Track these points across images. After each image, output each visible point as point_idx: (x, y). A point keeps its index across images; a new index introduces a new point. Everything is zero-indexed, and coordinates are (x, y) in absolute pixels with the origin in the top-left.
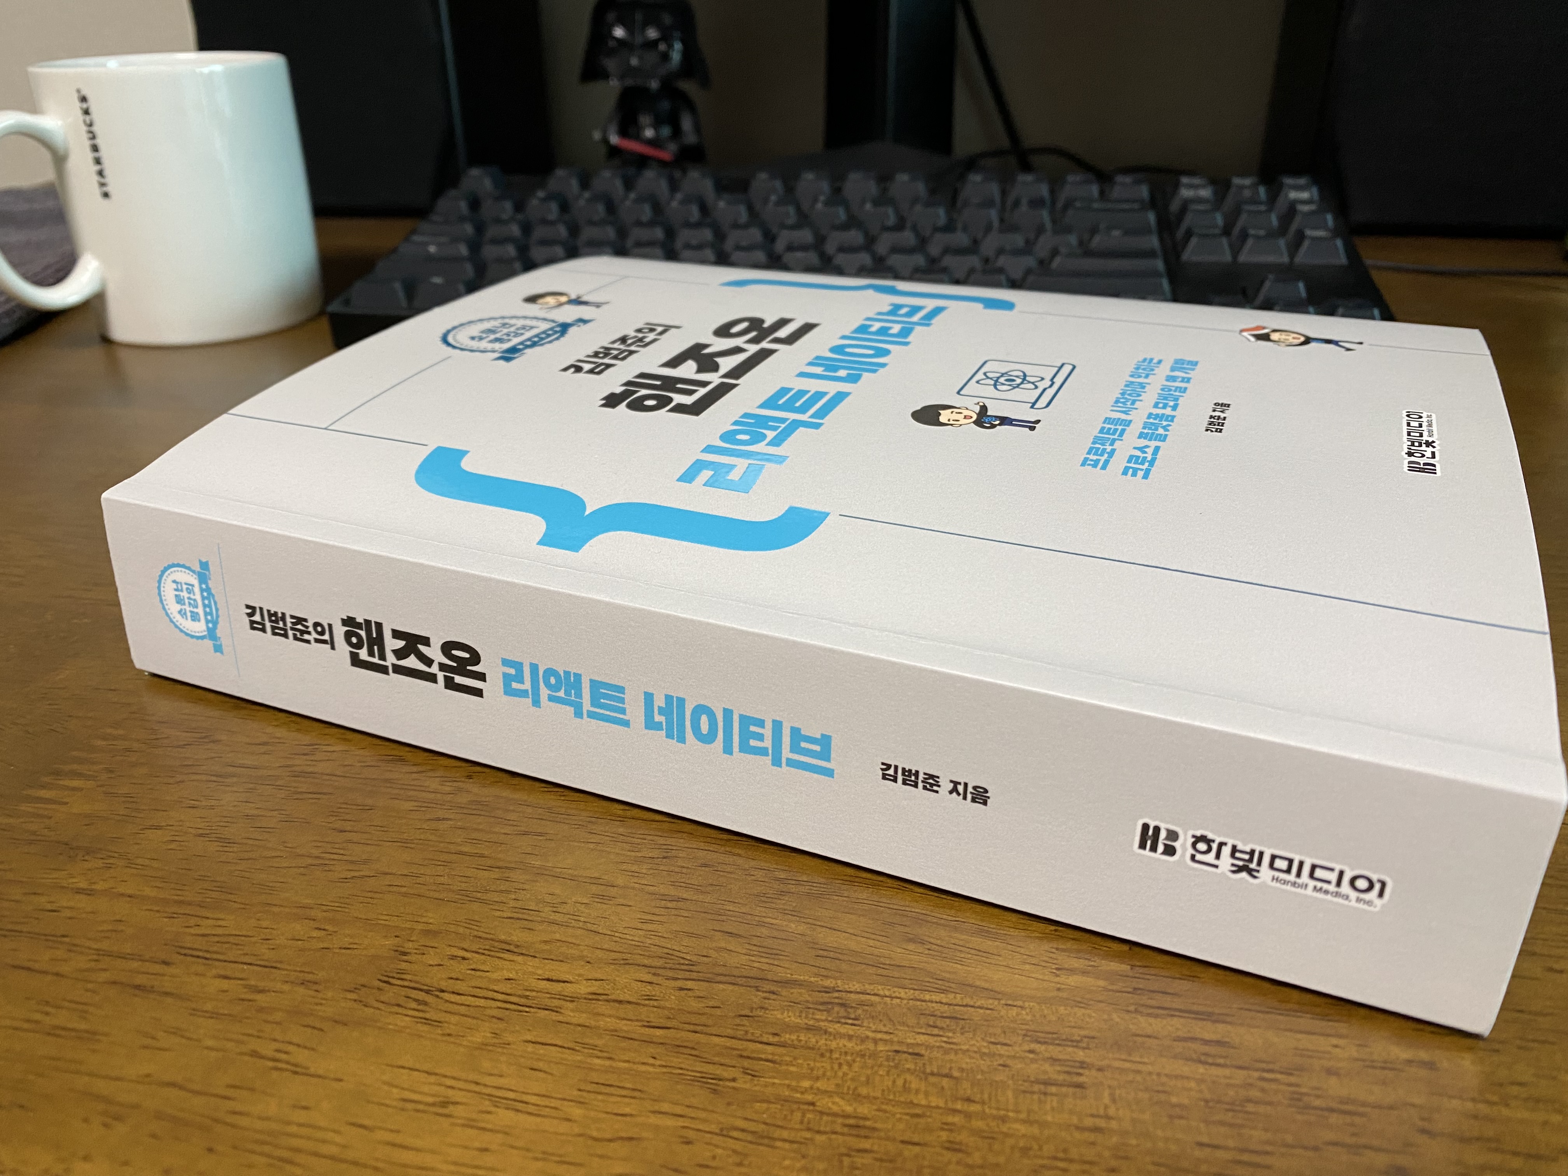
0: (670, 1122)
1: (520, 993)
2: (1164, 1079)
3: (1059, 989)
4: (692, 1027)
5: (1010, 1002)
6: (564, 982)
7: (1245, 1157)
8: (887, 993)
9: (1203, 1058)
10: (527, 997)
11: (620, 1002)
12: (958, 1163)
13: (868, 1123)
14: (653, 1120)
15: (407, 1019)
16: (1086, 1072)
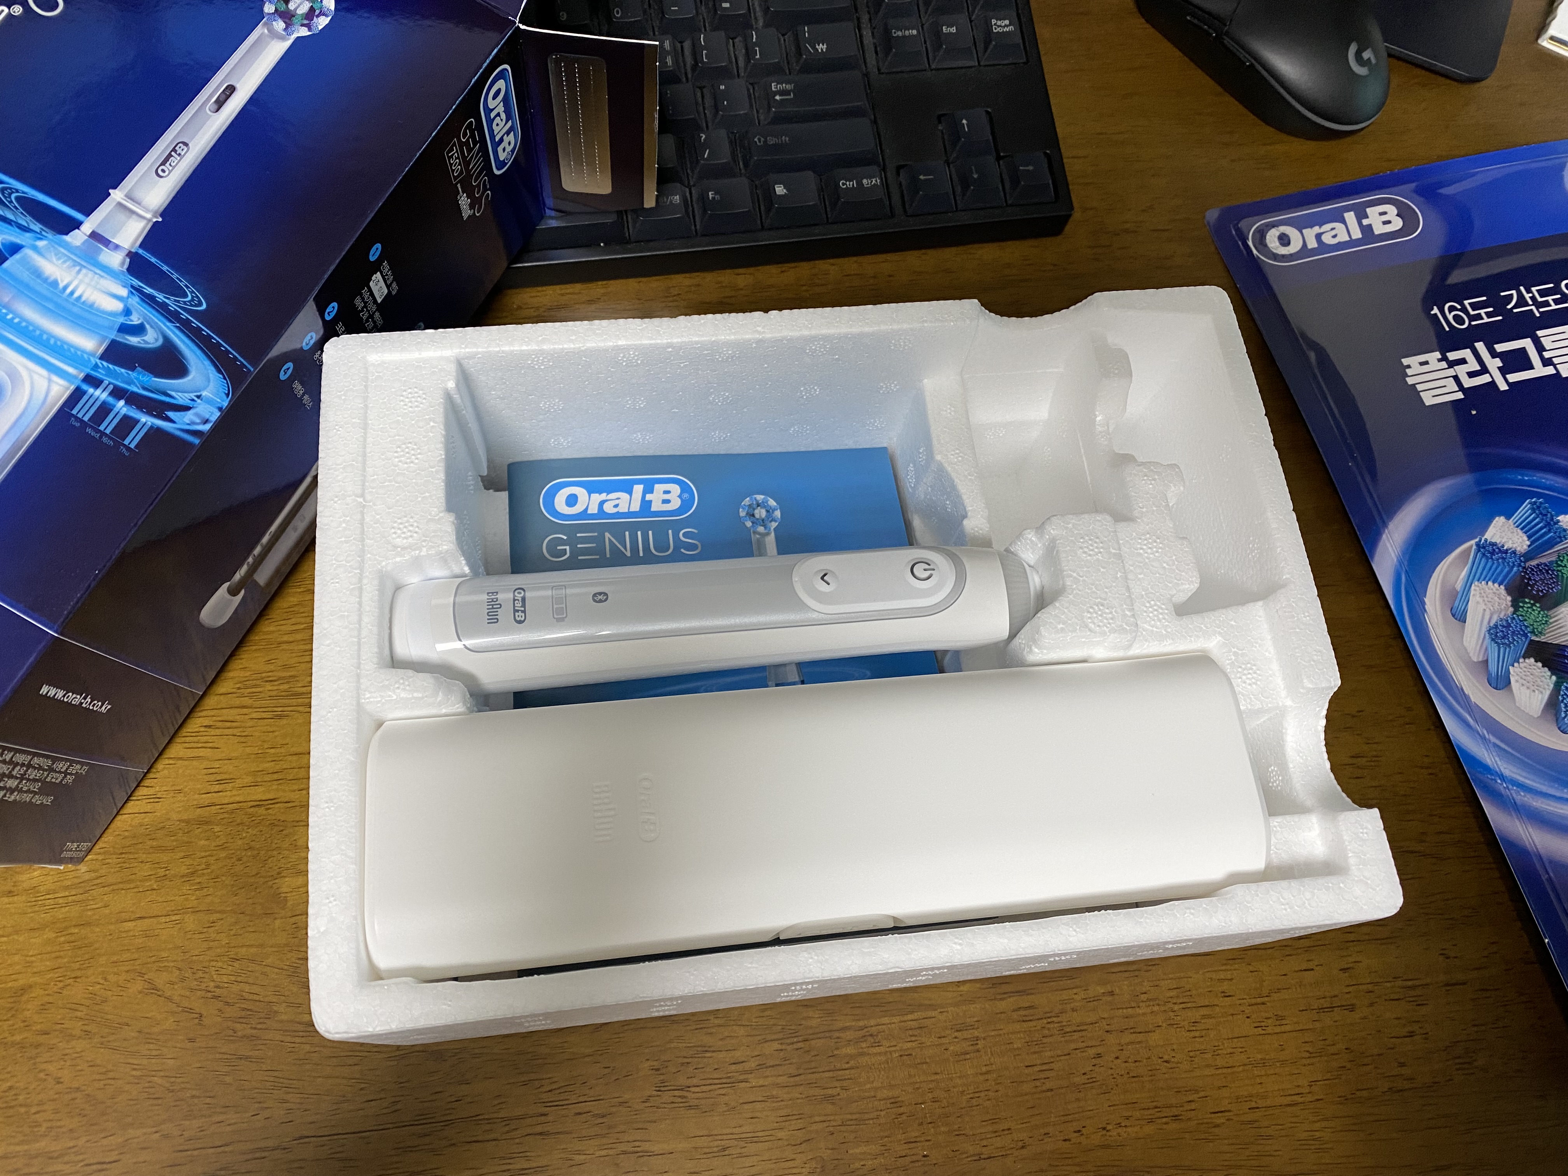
0: (820, 1126)
1: (724, 1076)
2: (1010, 1036)
3: (961, 995)
4: (811, 1071)
5: (942, 1010)
6: (742, 1062)
7: (1044, 1067)
8: (888, 1022)
9: (1025, 1019)
10: (729, 1077)
11: (773, 1066)
12: (939, 1108)
13: (900, 1099)
14: (814, 1127)
15: (682, 1109)
16: (979, 1042)
